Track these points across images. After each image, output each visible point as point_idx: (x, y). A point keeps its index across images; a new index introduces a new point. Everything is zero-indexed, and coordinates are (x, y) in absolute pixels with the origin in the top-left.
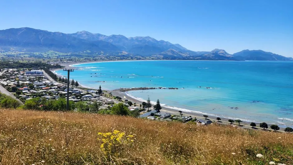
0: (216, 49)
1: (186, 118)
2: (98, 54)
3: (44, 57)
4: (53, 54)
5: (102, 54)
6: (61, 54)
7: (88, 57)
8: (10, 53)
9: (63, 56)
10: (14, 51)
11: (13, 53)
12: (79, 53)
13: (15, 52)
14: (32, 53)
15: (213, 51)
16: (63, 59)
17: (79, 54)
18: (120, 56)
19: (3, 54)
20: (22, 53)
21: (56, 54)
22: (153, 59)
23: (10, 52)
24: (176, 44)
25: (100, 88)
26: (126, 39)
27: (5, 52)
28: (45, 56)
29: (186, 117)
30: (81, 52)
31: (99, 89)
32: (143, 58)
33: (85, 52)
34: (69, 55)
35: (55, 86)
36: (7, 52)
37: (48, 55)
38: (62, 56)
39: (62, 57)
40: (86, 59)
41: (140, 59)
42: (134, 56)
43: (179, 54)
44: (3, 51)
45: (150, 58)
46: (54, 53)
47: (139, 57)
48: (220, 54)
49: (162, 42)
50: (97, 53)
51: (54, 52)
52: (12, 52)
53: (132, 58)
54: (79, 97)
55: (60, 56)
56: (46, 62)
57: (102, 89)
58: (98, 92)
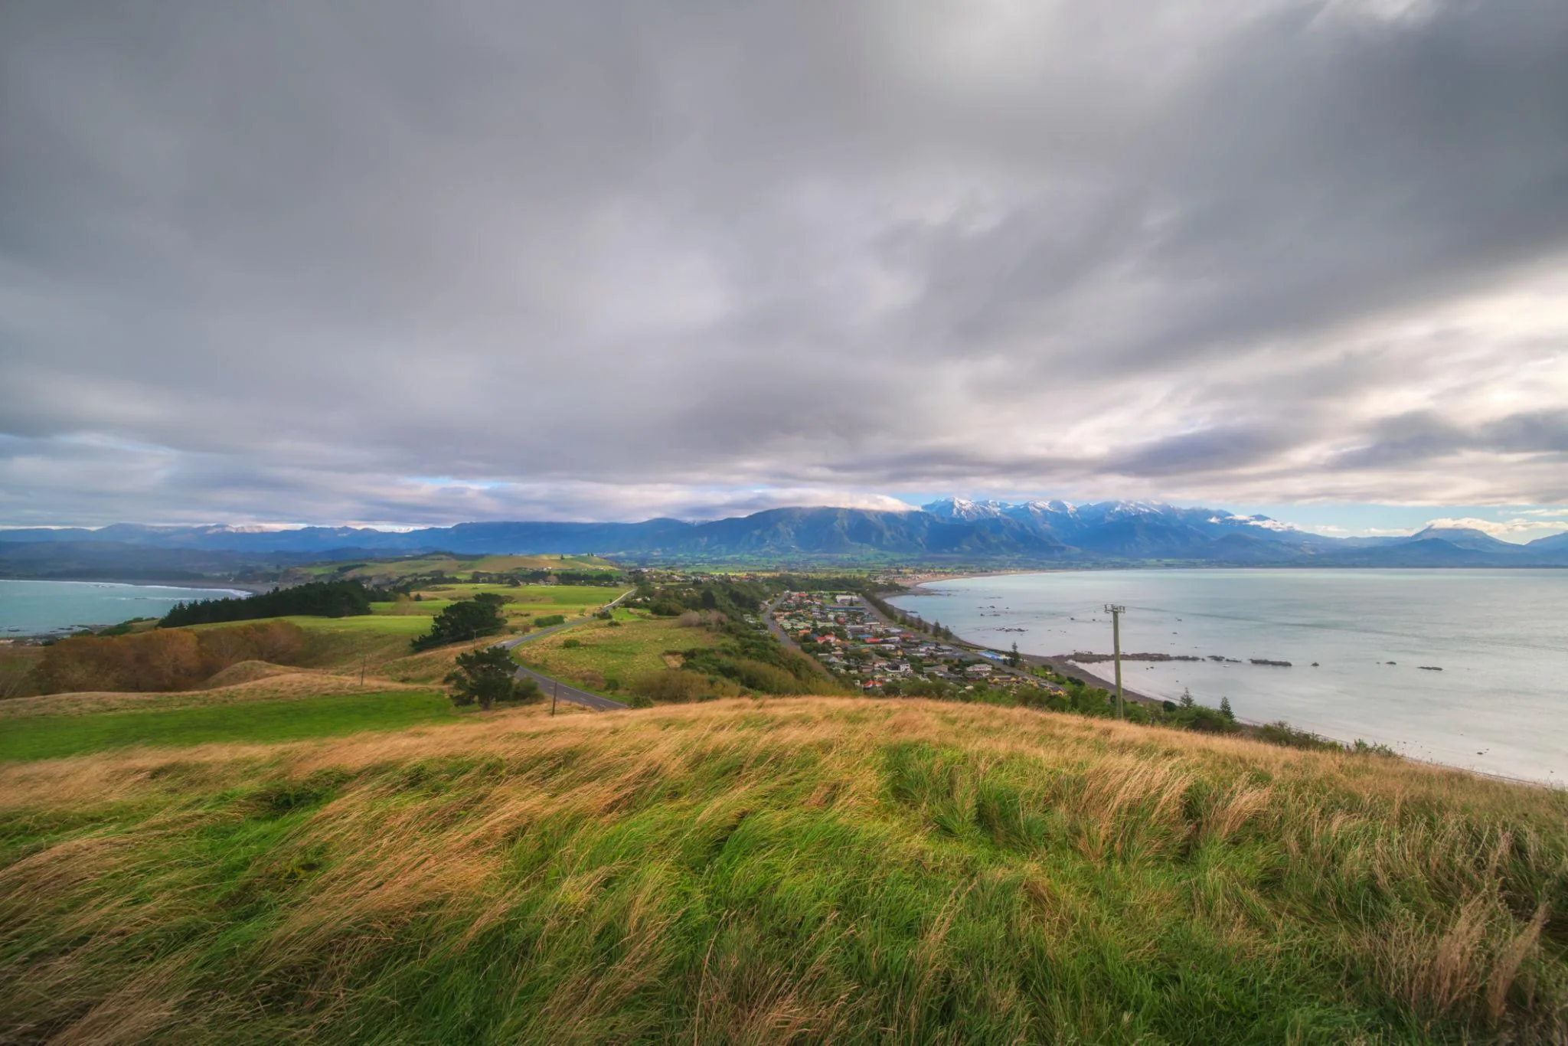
3: (859, 564)
21: (886, 557)
25: (1015, 647)
28: (861, 563)
31: (1012, 650)
35: (894, 635)
38: (898, 562)
39: (900, 564)
51: (880, 551)
54: (957, 669)
55: (895, 561)
56: (865, 576)
57: (1020, 651)
58: (1008, 658)
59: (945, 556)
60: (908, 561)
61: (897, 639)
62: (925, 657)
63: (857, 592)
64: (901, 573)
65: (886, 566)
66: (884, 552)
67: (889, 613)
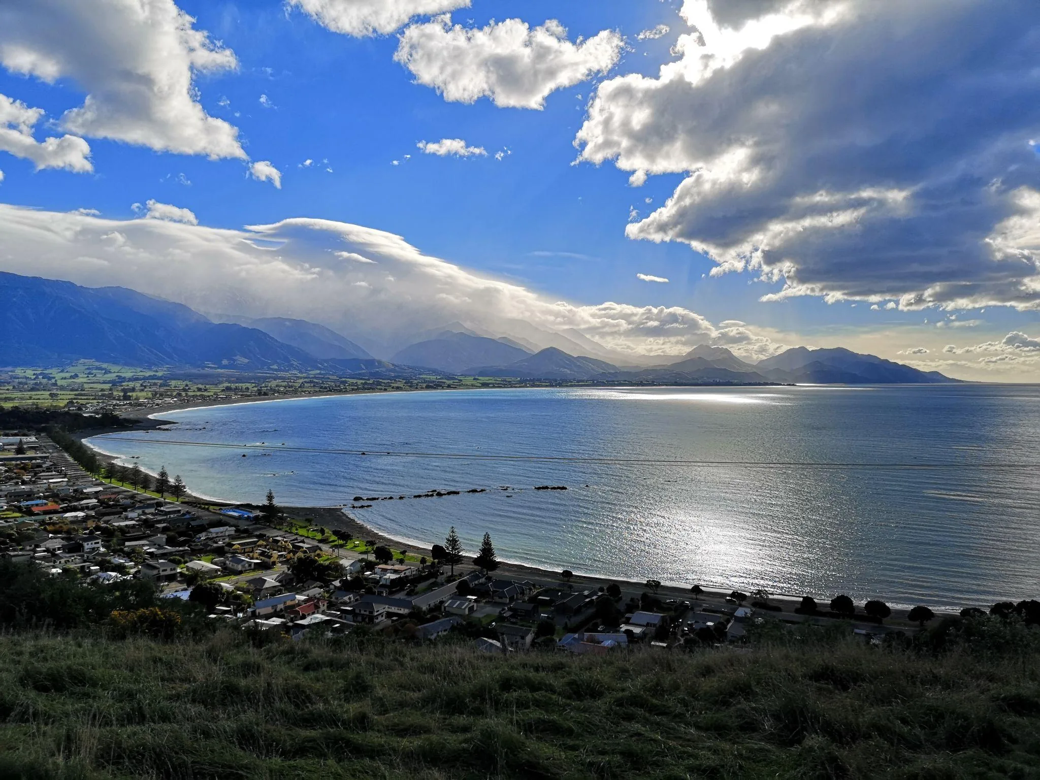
0: (701, 347)
1: (587, 597)
3: (55, 384)
4: (94, 371)
6: (128, 373)
7: (239, 380)
9: (137, 379)
12: (203, 368)
16: (133, 390)
17: (200, 372)
18: (362, 374)
21: (107, 372)
22: (485, 385)
25: (270, 497)
28: (59, 383)
29: (586, 593)
30: (210, 364)
31: (266, 503)
32: (451, 382)
33: (225, 362)
34: (160, 374)
35: (88, 496)
37: (75, 377)
38: (130, 380)
39: (131, 384)
40: (228, 389)
41: (438, 386)
45: (474, 382)
46: (98, 369)
47: (434, 378)
51: (97, 364)
53: (409, 384)
54: (182, 539)
55: (122, 379)
56: (62, 404)
57: (277, 502)
58: (261, 514)
59: (207, 371)
60: (145, 378)
61: (94, 501)
62: (134, 526)
63: (38, 432)
64: (128, 398)
65: (107, 386)
66: (104, 366)
67: (89, 462)
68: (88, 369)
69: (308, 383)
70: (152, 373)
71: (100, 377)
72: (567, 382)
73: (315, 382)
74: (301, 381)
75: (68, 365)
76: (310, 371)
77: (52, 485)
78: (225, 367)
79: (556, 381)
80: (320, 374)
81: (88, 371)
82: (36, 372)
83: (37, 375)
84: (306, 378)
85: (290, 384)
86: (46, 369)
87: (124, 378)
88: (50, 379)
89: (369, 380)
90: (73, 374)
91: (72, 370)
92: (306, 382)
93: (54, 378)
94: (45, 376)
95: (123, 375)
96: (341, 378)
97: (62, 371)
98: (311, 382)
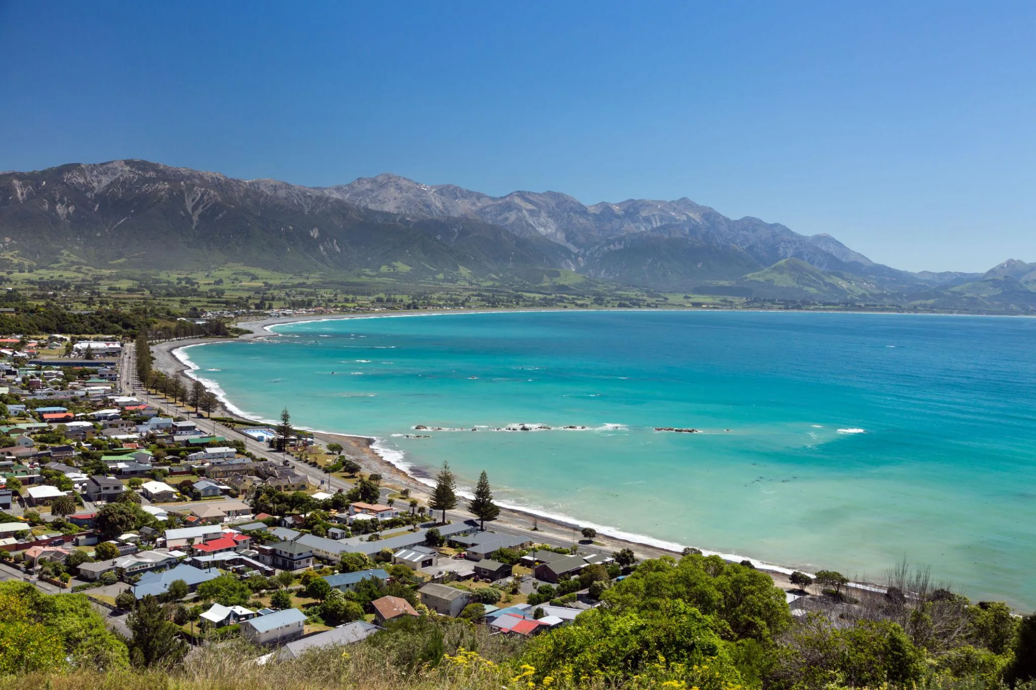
0: (1010, 262)
2: (444, 280)
4: (240, 277)
5: (465, 279)
8: (56, 274)
10: (73, 263)
11: (68, 275)
12: (359, 275)
13: (78, 271)
14: (152, 272)
15: (992, 271)
17: (356, 280)
18: (542, 288)
19: (26, 275)
20: (106, 272)
21: (256, 278)
23: (58, 269)
24: (818, 238)
25: (285, 417)
26: (582, 211)
27: (37, 269)
30: (368, 271)
32: (652, 300)
33: (385, 269)
34: (309, 282)
35: (114, 406)
36: (42, 268)
37: (219, 282)
38: (277, 287)
39: (276, 292)
41: (636, 303)
42: (611, 291)
43: (826, 284)
44: (27, 263)
46: (245, 274)
47: (632, 294)
48: (1027, 283)
49: (751, 224)
50: (441, 276)
52: (66, 269)
53: (599, 300)
61: (116, 411)
63: (129, 337)
68: (235, 274)
69: (476, 296)
70: (301, 281)
71: (246, 283)
72: (809, 304)
73: (484, 296)
74: (467, 294)
75: (214, 269)
76: (482, 282)
77: (90, 392)
78: (384, 275)
79: (794, 302)
80: (493, 286)
81: (234, 276)
82: (179, 276)
83: (180, 280)
84: (476, 290)
85: (454, 297)
86: (191, 273)
87: (271, 286)
88: (193, 284)
89: (550, 294)
90: (217, 280)
91: (217, 274)
92: (473, 295)
93: (198, 283)
94: (189, 281)
95: (270, 282)
96: (517, 291)
97: (207, 276)
98: (479, 295)
